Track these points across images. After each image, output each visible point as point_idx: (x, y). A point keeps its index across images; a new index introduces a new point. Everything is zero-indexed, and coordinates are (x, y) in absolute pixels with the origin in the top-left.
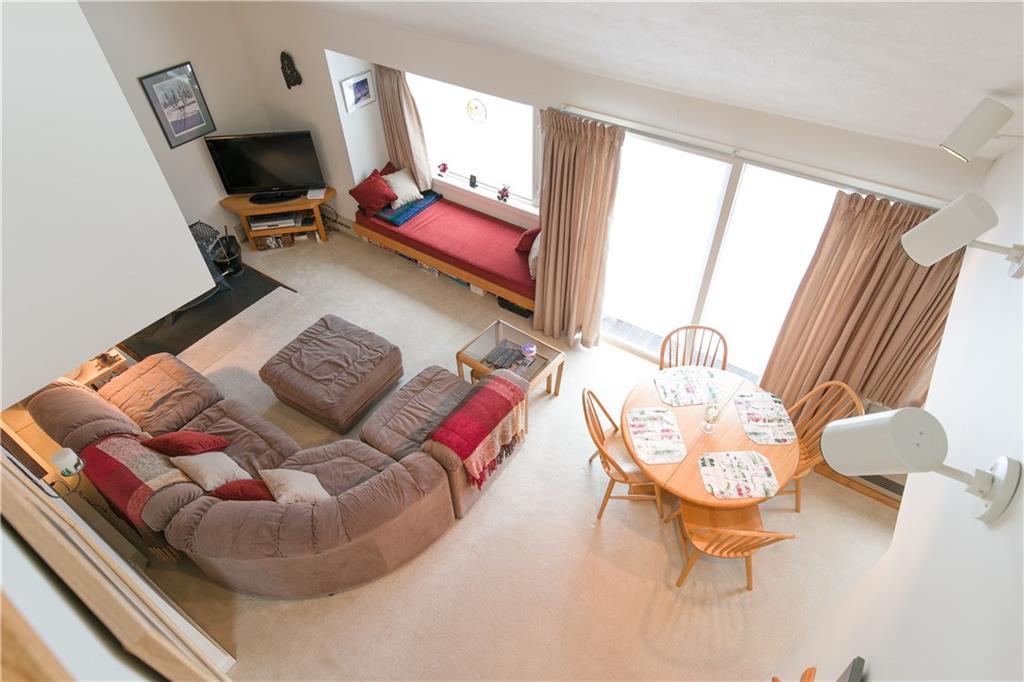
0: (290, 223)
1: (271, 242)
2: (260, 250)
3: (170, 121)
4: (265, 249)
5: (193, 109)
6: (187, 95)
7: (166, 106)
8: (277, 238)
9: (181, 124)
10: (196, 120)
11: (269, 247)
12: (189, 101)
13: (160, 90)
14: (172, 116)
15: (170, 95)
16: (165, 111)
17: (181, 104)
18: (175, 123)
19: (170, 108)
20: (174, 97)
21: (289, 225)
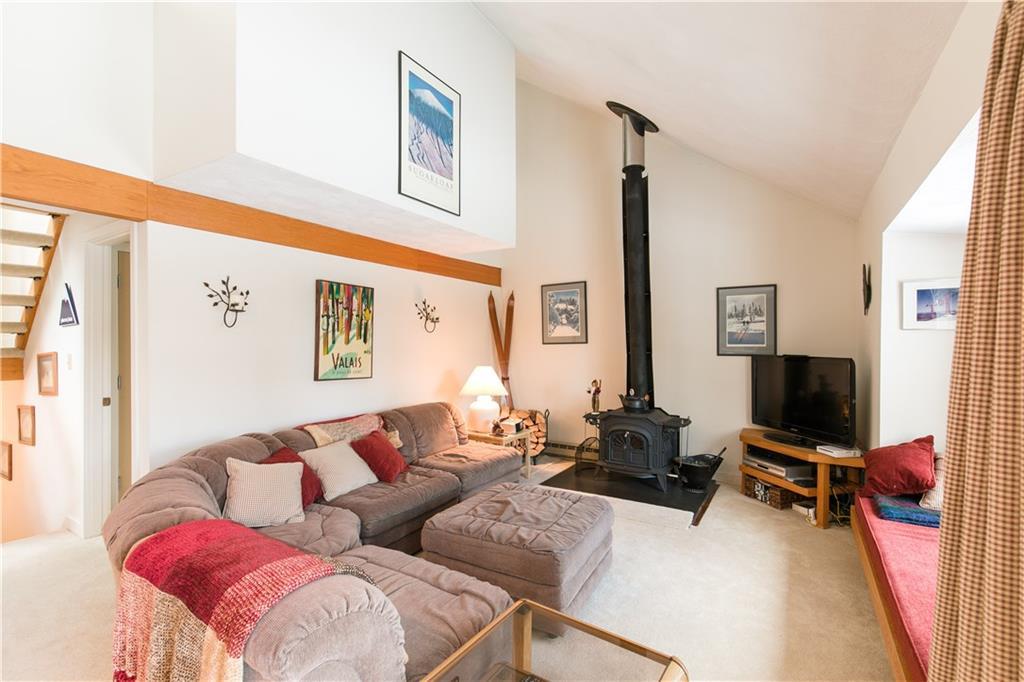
0: (781, 471)
1: (759, 490)
2: (746, 494)
3: (728, 330)
4: (749, 496)
5: (759, 326)
6: (758, 312)
7: (731, 316)
8: (766, 488)
9: (733, 338)
10: (756, 338)
11: (755, 497)
12: (757, 318)
13: (731, 302)
14: (733, 326)
15: (740, 309)
16: (728, 321)
17: (747, 319)
18: (732, 334)
19: (734, 320)
20: (743, 311)
21: (779, 473)
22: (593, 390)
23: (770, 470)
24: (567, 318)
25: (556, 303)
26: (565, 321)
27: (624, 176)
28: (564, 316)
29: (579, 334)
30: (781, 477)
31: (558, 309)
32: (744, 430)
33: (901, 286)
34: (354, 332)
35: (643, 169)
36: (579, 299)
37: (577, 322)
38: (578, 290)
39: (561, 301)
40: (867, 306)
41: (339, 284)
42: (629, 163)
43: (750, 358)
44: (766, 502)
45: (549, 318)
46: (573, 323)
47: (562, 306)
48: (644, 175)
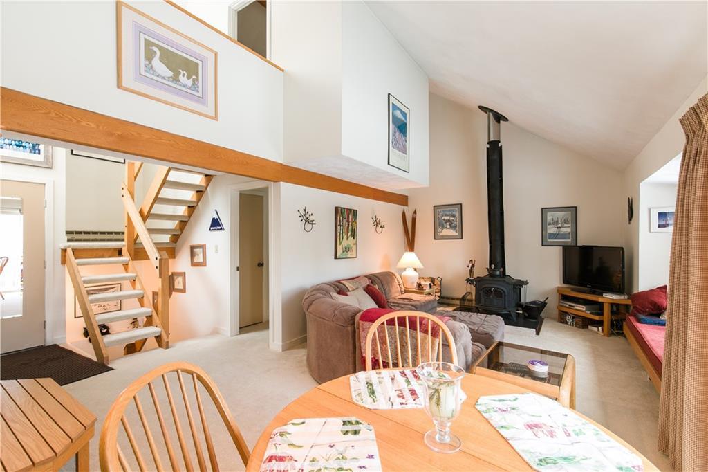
0: (583, 308)
1: (569, 319)
2: (561, 322)
3: (548, 232)
4: (563, 323)
5: (567, 229)
6: (566, 222)
7: (550, 224)
8: (573, 318)
9: (553, 236)
10: (564, 236)
11: (567, 323)
12: (566, 225)
13: (550, 216)
14: (551, 230)
15: (555, 220)
16: (548, 227)
17: (560, 225)
18: (550, 234)
19: (552, 226)
20: (557, 221)
21: (582, 309)
22: (470, 265)
23: (576, 308)
24: (450, 225)
25: (443, 216)
26: (448, 227)
27: (488, 146)
28: (448, 224)
29: (457, 234)
30: (582, 311)
31: (444, 220)
32: (558, 287)
33: (650, 210)
34: (350, 233)
35: (499, 142)
36: (457, 214)
37: (456, 227)
38: (457, 209)
39: (446, 215)
40: (630, 219)
41: (344, 208)
42: (492, 139)
43: (561, 247)
44: (573, 325)
45: (439, 224)
46: (453, 227)
47: (447, 218)
48: (500, 145)
